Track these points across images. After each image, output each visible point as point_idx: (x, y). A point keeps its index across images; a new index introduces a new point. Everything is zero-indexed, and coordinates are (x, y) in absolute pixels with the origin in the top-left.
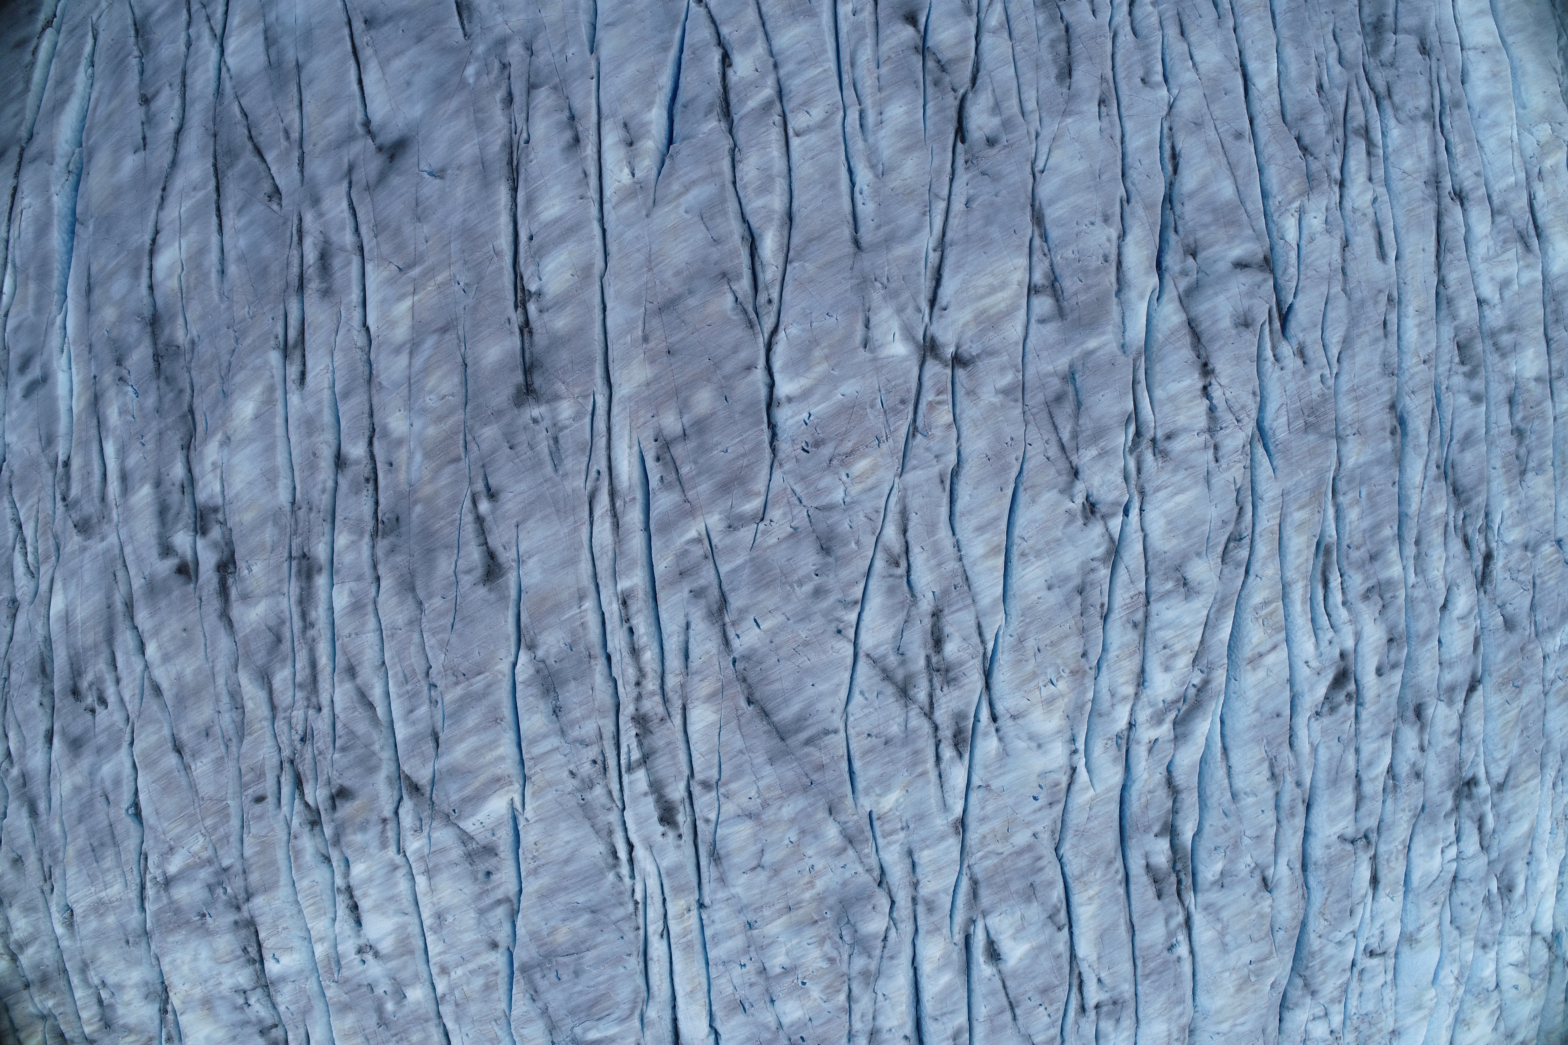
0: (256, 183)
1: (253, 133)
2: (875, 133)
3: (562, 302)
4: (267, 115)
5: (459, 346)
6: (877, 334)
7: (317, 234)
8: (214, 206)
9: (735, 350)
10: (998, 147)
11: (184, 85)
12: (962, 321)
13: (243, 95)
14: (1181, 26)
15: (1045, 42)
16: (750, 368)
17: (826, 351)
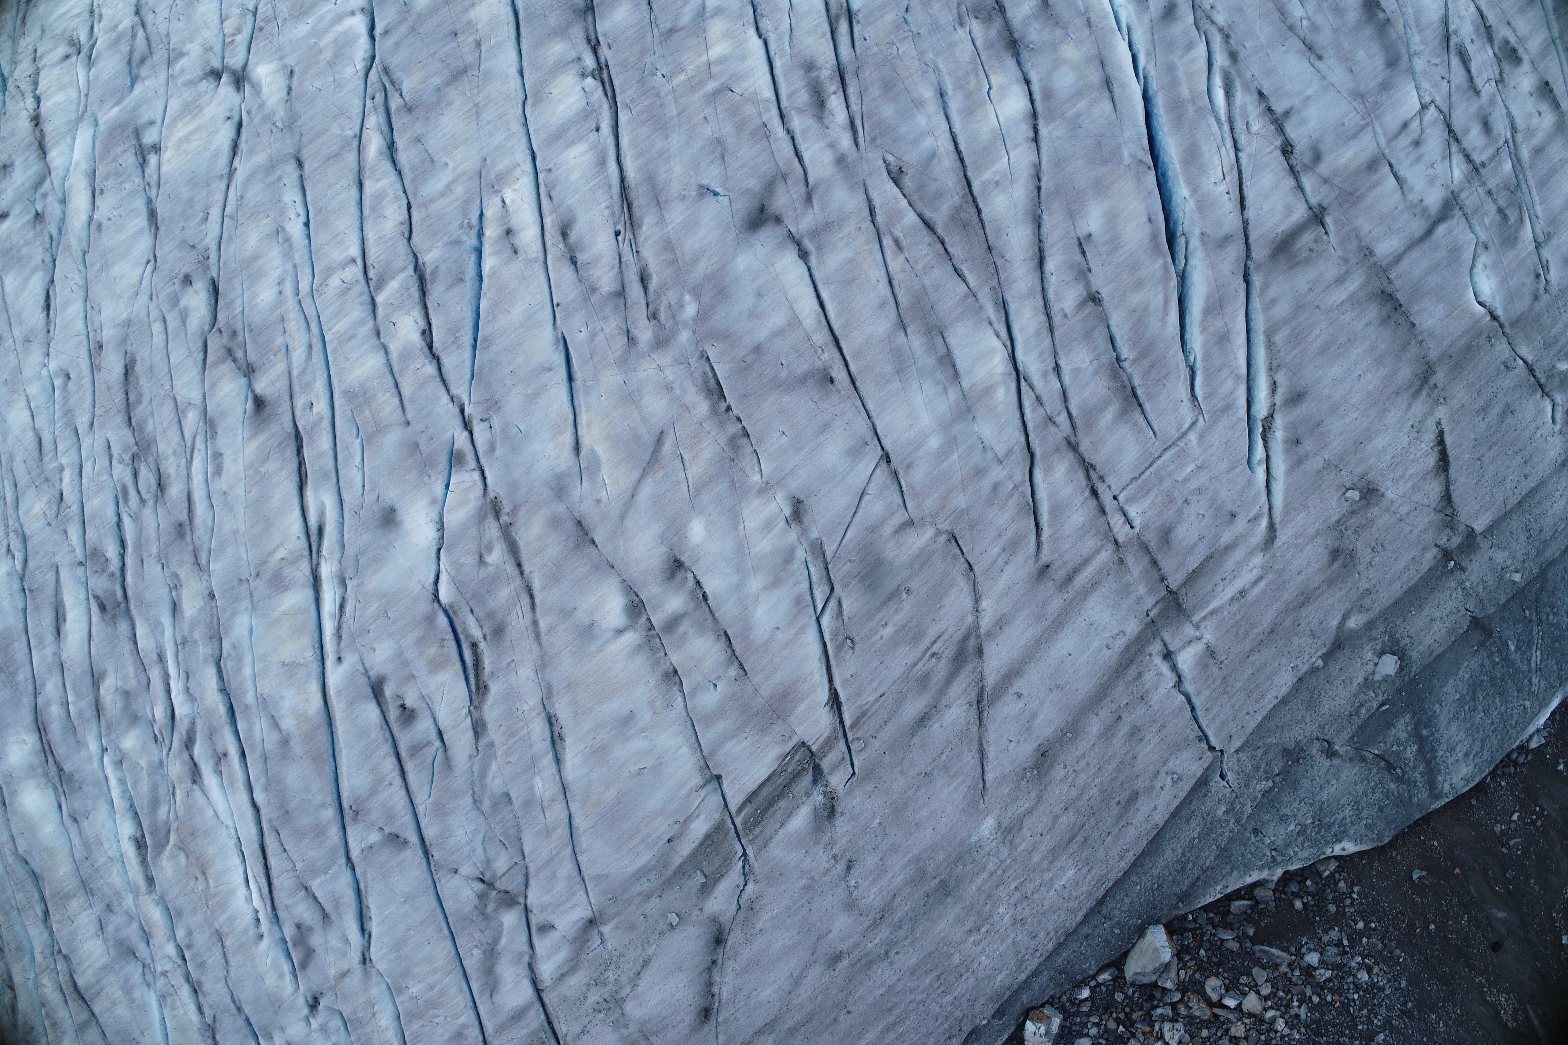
0: (921, 187)
1: (939, 246)
2: (285, 272)
3: (559, 67)
4: (927, 268)
5: (656, 18)
6: (281, 82)
7: (832, 126)
8: (967, 162)
9: (398, 44)
10: (181, 276)
11: (1048, 316)
12: (212, 106)
13: (966, 296)
14: (41, 450)
15: (145, 400)
16: (386, 32)
17: (321, 57)
